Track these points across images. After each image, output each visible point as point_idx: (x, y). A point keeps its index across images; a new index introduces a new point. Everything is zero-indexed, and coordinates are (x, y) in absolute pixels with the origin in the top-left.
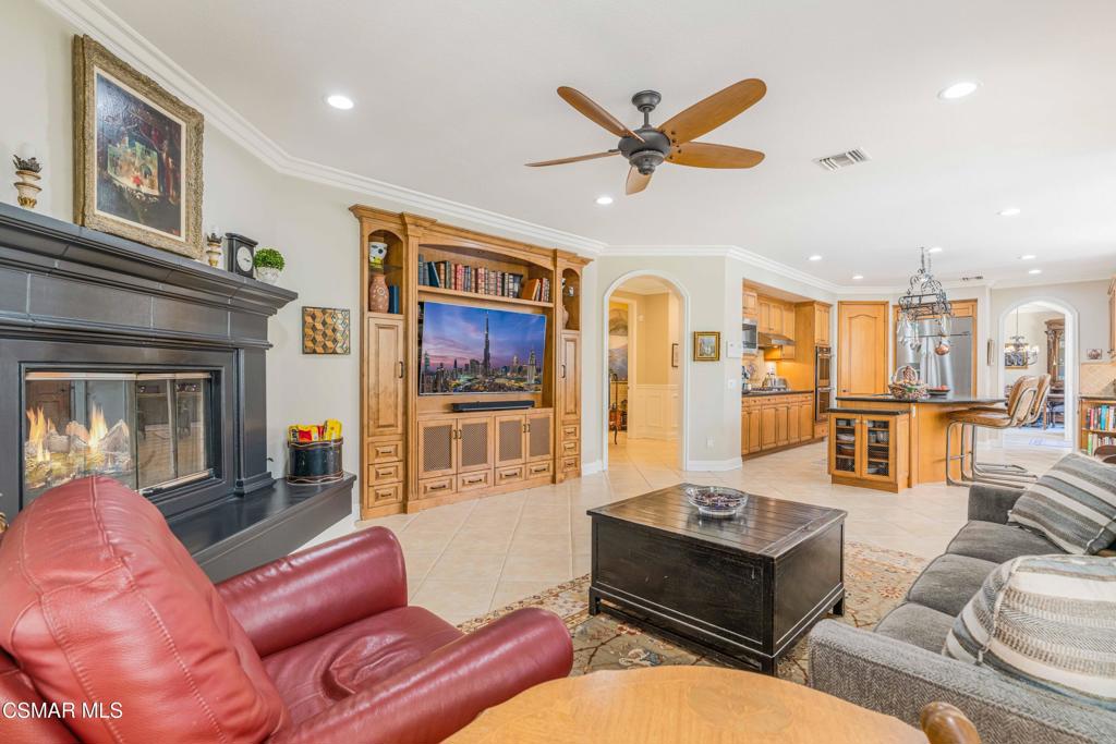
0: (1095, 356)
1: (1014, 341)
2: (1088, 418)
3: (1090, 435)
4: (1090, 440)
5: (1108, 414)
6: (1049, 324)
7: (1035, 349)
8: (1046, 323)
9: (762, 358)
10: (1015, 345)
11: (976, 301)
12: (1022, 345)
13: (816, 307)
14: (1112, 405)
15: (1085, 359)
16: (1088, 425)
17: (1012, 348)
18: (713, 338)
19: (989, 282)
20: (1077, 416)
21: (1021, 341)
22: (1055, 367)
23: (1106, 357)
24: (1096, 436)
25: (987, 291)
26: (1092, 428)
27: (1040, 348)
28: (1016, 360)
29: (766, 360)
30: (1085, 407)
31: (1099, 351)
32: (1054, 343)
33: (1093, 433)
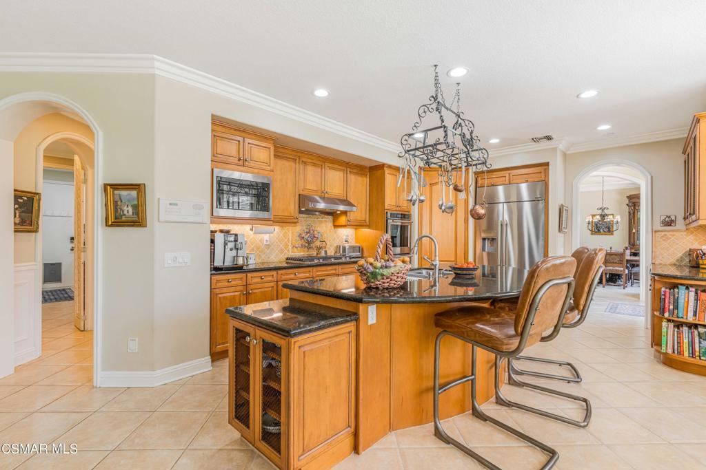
0: (669, 222)
1: (600, 212)
2: (662, 300)
3: (664, 324)
4: (664, 330)
5: (687, 298)
6: (630, 198)
7: (619, 218)
8: (628, 197)
9: (330, 225)
10: (601, 215)
11: (547, 164)
12: (607, 215)
13: (387, 171)
14: (692, 286)
15: (658, 226)
16: (663, 311)
17: (598, 218)
18: (134, 193)
19: (561, 144)
20: (650, 292)
21: (606, 212)
22: (634, 233)
23: (680, 224)
24: (671, 325)
25: (559, 153)
26: (666, 315)
27: (621, 217)
28: (602, 227)
29: (336, 226)
30: (658, 286)
31: (673, 218)
32: (634, 213)
33: (669, 320)
